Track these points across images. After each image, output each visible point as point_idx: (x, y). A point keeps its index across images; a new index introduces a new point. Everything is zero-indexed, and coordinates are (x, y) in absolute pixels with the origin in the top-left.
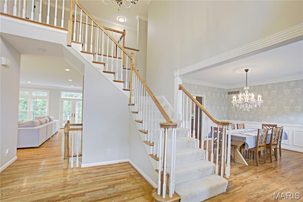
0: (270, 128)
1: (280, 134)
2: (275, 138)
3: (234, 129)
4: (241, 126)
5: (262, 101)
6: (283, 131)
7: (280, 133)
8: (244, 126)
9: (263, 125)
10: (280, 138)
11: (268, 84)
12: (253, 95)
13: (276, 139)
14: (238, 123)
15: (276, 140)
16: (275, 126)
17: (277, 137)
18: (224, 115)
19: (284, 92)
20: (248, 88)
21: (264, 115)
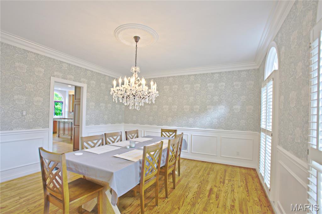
0: (169, 134)
1: (179, 145)
2: (172, 156)
3: (121, 141)
4: (133, 135)
5: (158, 92)
6: (183, 138)
7: (179, 143)
8: (137, 133)
9: (163, 130)
10: (179, 151)
11: (169, 77)
12: (143, 82)
13: (174, 156)
14: (127, 131)
15: (174, 158)
16: (175, 131)
17: (175, 153)
18: (120, 116)
19: (184, 88)
20: (138, 69)
21: (165, 116)
